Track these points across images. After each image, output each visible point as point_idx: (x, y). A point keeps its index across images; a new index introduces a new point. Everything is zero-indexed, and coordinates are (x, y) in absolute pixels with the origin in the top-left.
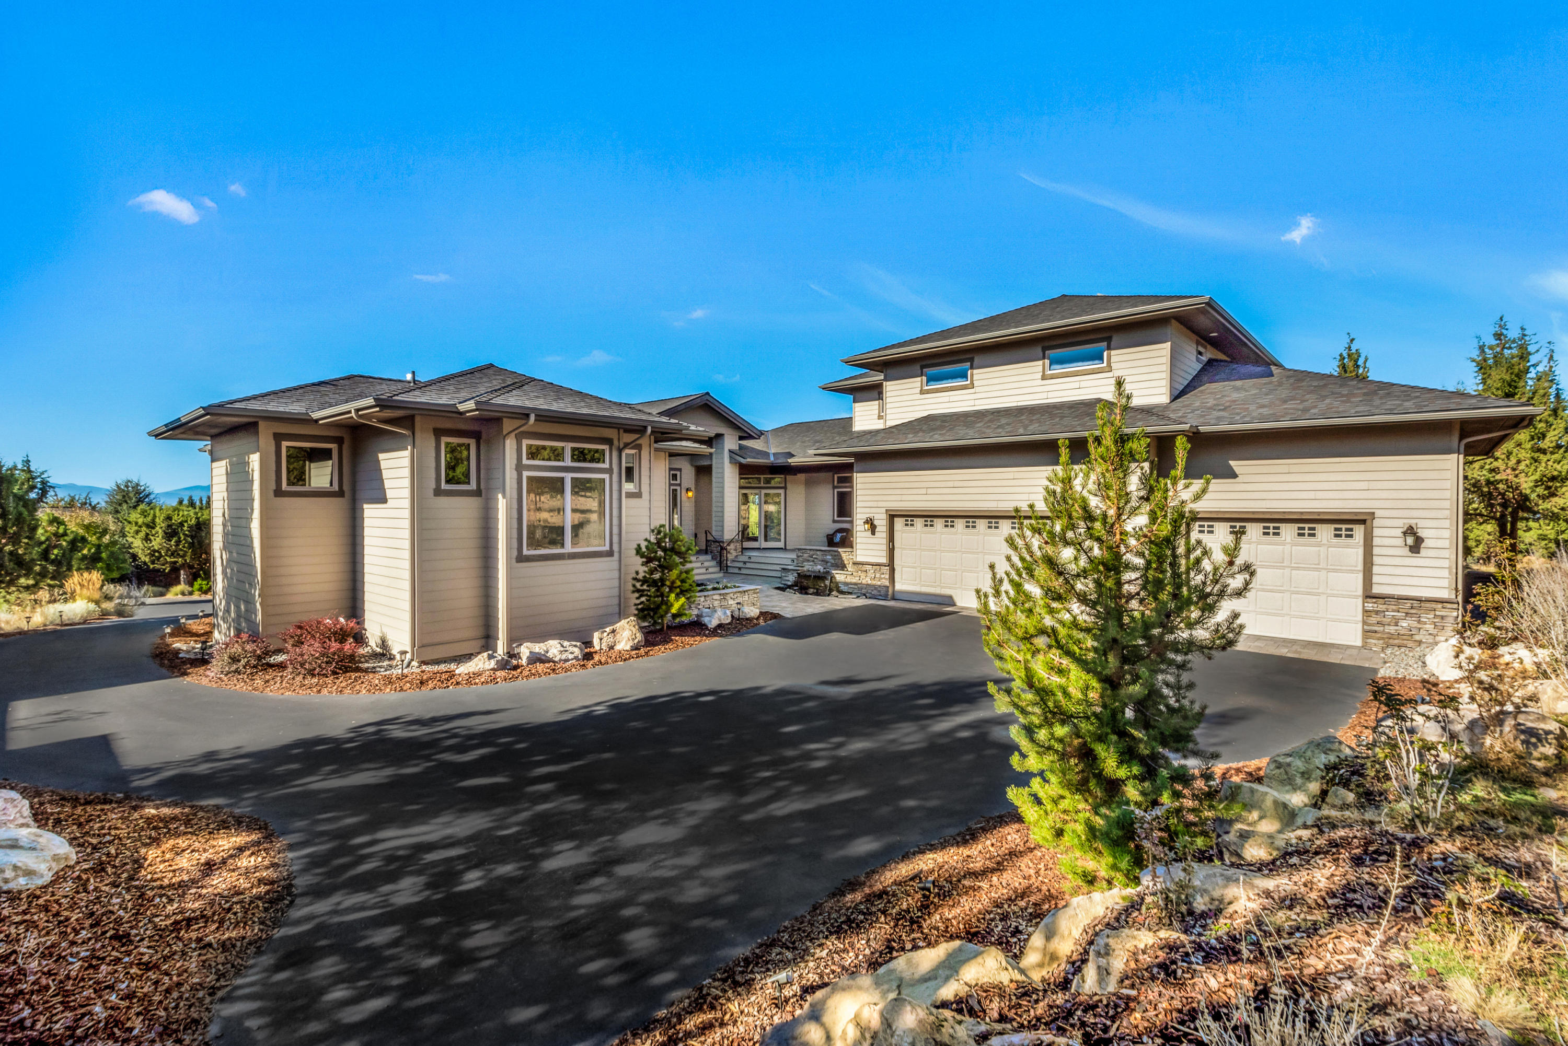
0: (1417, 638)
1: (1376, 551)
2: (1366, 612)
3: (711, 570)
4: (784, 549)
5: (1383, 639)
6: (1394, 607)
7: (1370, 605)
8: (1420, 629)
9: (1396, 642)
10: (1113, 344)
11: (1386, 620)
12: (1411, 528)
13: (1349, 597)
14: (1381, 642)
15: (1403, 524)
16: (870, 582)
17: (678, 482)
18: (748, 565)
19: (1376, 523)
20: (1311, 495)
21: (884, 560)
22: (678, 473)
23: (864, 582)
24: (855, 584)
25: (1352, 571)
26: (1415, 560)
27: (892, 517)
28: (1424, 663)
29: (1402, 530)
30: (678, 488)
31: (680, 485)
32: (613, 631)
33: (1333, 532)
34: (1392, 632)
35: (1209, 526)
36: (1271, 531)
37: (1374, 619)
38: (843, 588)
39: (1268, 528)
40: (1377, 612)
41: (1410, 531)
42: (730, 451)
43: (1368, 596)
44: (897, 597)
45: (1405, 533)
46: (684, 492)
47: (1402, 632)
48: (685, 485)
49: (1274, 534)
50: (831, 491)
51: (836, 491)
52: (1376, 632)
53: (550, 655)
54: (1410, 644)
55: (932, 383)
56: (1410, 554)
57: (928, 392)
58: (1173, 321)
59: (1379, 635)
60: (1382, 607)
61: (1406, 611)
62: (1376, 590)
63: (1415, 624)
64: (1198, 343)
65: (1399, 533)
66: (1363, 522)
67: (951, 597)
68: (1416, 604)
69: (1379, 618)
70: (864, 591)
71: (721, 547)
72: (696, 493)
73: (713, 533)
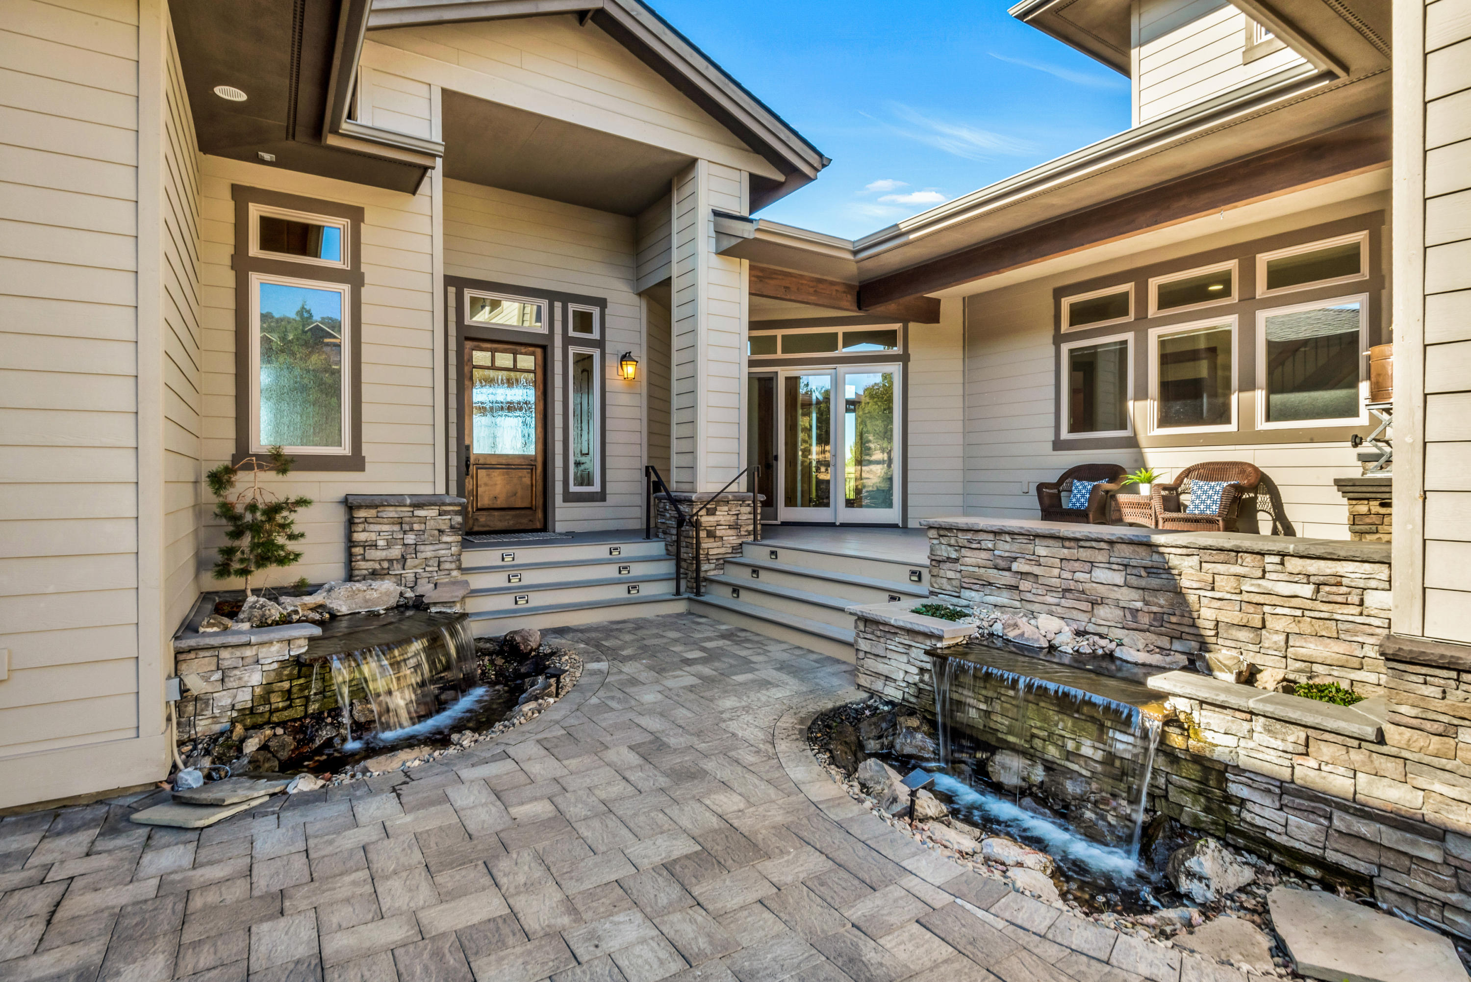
3: (647, 590)
4: (901, 528)
17: (596, 335)
18: (767, 581)
22: (596, 311)
30: (596, 353)
31: (600, 344)
46: (612, 363)
48: (615, 344)
50: (1052, 349)
51: (1065, 348)
71: (681, 521)
72: (650, 372)
73: (669, 481)
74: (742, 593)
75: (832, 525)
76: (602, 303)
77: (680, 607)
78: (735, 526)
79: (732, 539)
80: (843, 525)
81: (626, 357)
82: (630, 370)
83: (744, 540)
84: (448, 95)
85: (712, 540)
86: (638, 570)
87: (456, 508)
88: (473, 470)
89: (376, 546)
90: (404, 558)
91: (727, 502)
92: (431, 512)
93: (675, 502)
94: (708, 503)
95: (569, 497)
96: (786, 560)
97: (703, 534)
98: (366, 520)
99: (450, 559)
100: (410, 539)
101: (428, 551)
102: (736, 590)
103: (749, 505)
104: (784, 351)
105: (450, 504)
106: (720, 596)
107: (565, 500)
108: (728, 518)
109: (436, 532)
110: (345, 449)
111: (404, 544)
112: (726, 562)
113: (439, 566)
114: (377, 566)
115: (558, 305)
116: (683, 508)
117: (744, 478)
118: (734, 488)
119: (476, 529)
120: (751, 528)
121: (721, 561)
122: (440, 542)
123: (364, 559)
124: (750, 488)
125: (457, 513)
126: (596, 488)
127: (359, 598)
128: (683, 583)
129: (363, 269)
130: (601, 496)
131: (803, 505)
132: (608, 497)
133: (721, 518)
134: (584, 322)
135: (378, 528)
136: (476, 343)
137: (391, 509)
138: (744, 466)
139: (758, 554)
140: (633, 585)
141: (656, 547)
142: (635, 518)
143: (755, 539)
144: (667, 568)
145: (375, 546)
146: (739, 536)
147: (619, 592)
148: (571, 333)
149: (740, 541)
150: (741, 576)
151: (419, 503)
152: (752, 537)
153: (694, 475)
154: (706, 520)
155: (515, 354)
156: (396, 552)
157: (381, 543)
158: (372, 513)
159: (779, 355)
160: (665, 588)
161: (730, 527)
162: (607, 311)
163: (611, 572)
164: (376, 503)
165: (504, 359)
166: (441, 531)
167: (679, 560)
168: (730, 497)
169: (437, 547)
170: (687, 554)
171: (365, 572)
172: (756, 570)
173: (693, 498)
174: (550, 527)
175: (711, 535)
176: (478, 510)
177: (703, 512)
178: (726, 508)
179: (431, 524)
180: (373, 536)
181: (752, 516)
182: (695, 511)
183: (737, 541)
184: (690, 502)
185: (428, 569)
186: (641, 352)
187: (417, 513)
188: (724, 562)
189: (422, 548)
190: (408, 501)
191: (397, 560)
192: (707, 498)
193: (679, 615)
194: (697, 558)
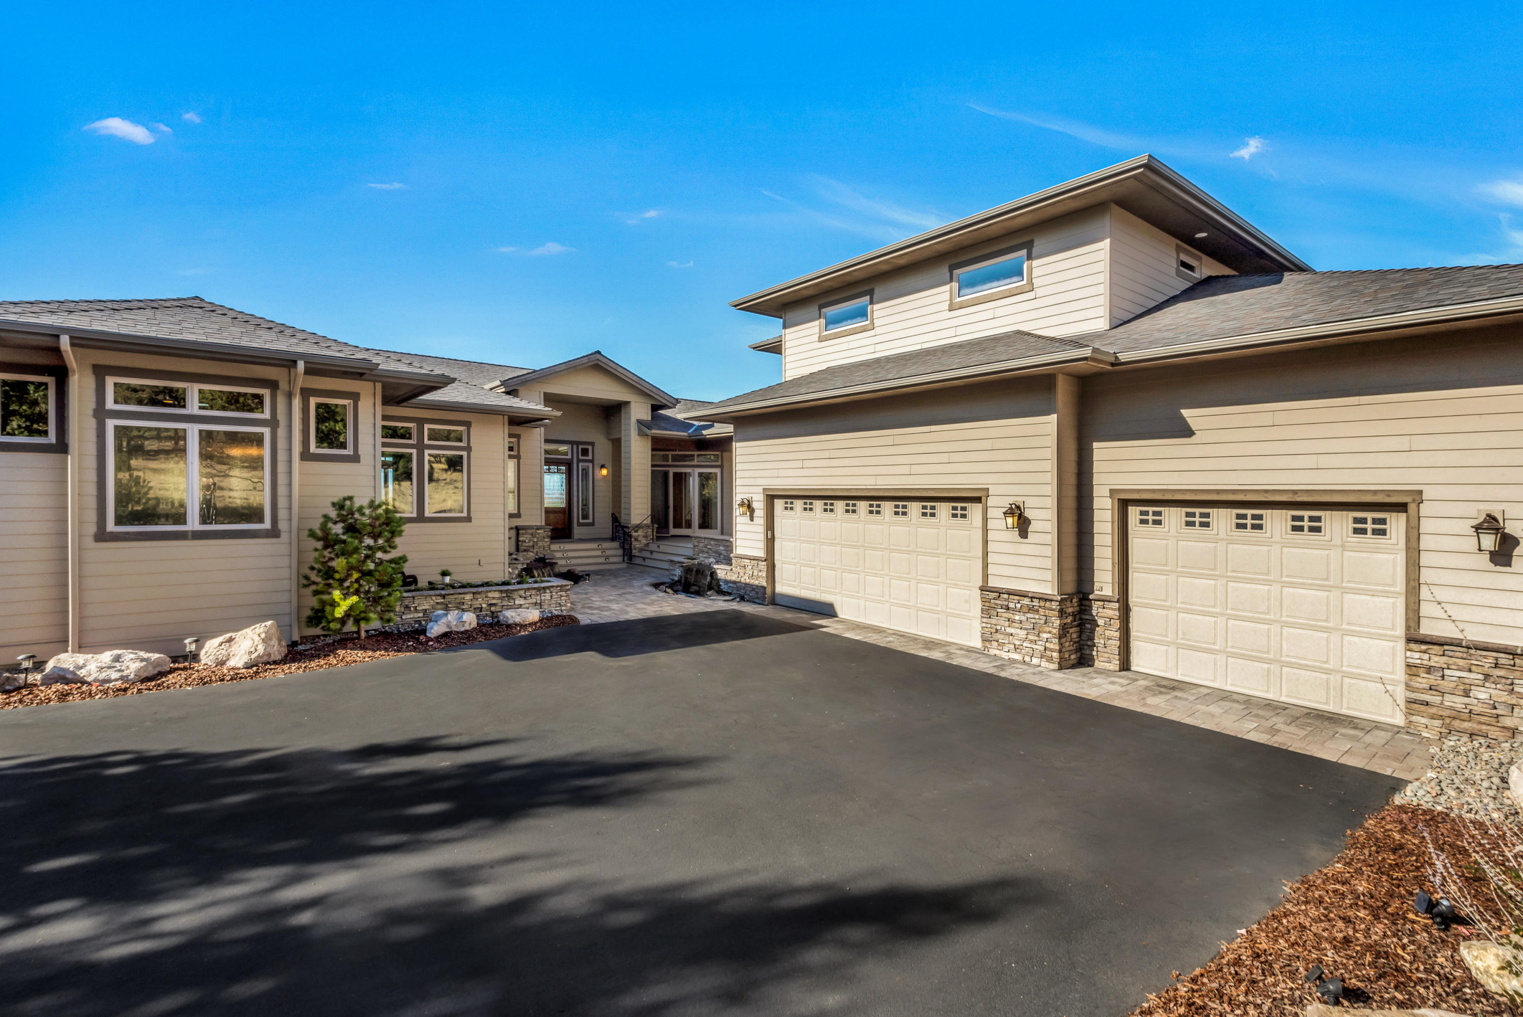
0: (1508, 722)
1: (1425, 559)
2: (1411, 669)
3: (612, 560)
5: (1441, 717)
6: (1461, 662)
7: (1417, 655)
8: (1513, 707)
9: (1466, 725)
10: (1035, 251)
11: (1445, 685)
12: (1491, 518)
13: (1381, 637)
14: (1437, 723)
15: (1477, 513)
16: (748, 581)
17: (590, 457)
18: (655, 556)
19: (1425, 509)
20: (1311, 461)
21: (761, 554)
22: (590, 448)
23: (743, 580)
24: (735, 582)
25: (1386, 594)
26: (1502, 578)
27: (771, 498)
28: (1504, 780)
29: (1475, 522)
30: (590, 465)
31: (592, 461)
32: (230, 640)
33: (1351, 525)
34: (1459, 706)
35: (1155, 514)
36: (1249, 522)
37: (1423, 681)
38: (724, 587)
39: (1244, 517)
40: (1429, 670)
41: (1490, 524)
42: (639, 422)
43: (1414, 639)
44: (778, 601)
45: (1478, 528)
46: (597, 469)
47: (1478, 709)
48: (598, 461)
49: (1254, 527)
52: (1427, 704)
53: (82, 673)
54: (1494, 732)
55: (831, 326)
56: (1492, 566)
57: (827, 338)
58: (1115, 208)
59: (1433, 710)
60: (1437, 661)
61: (1486, 670)
62: (1427, 629)
63: (1504, 697)
64: (1178, 249)
65: (1466, 527)
66: (1401, 507)
67: (831, 606)
68: (1504, 659)
69: (1433, 679)
70: (742, 592)
71: (625, 533)
72: (613, 471)
73: (620, 517)
74: (646, 560)
76: (592, 444)
77: (624, 565)
78: (646, 537)
79: (644, 541)
81: (603, 466)
82: (604, 472)
83: (649, 541)
84: (545, 394)
86: (608, 553)
87: (548, 529)
90: (533, 546)
91: (642, 528)
92: (541, 531)
93: (623, 527)
94: (635, 527)
95: (579, 524)
96: (662, 549)
97: (633, 539)
98: (523, 534)
99: (547, 546)
100: (535, 540)
101: (540, 544)
102: (644, 559)
103: (651, 529)
104: (672, 461)
106: (639, 561)
108: (643, 533)
109: (543, 537)
110: (516, 511)
111: (533, 542)
112: (642, 550)
114: (526, 548)
115: (575, 446)
116: (626, 530)
117: (649, 518)
118: (645, 522)
119: (555, 536)
120: (652, 536)
122: (544, 541)
123: (522, 546)
124: (652, 522)
125: (548, 531)
126: (590, 520)
128: (626, 558)
129: (521, 454)
130: (592, 524)
132: (597, 524)
133: (640, 533)
134: (585, 452)
135: (526, 536)
137: (530, 530)
138: (650, 513)
139: (653, 547)
140: (607, 558)
141: (616, 544)
142: (608, 533)
144: (620, 552)
145: (525, 542)
146: (647, 540)
147: (602, 560)
148: (580, 457)
149: (647, 542)
150: (646, 554)
151: (538, 528)
152: (652, 540)
153: (630, 517)
154: (634, 534)
155: (558, 466)
156: (531, 544)
157: (527, 541)
158: (524, 531)
159: (670, 462)
160: (620, 559)
161: (644, 537)
162: (595, 447)
163: (599, 553)
164: (525, 528)
165: (553, 468)
167: (624, 549)
168: (644, 525)
170: (627, 547)
171: (522, 550)
172: (652, 552)
173: (630, 527)
174: (572, 535)
175: (636, 540)
176: (553, 528)
177: (633, 531)
178: (642, 530)
179: (541, 535)
180: (525, 539)
181: (652, 533)
182: (630, 531)
184: (628, 528)
185: (543, 549)
186: (609, 464)
187: (538, 531)
188: (641, 550)
189: (539, 542)
190: (534, 527)
191: (531, 546)
193: (623, 568)
194: (630, 548)
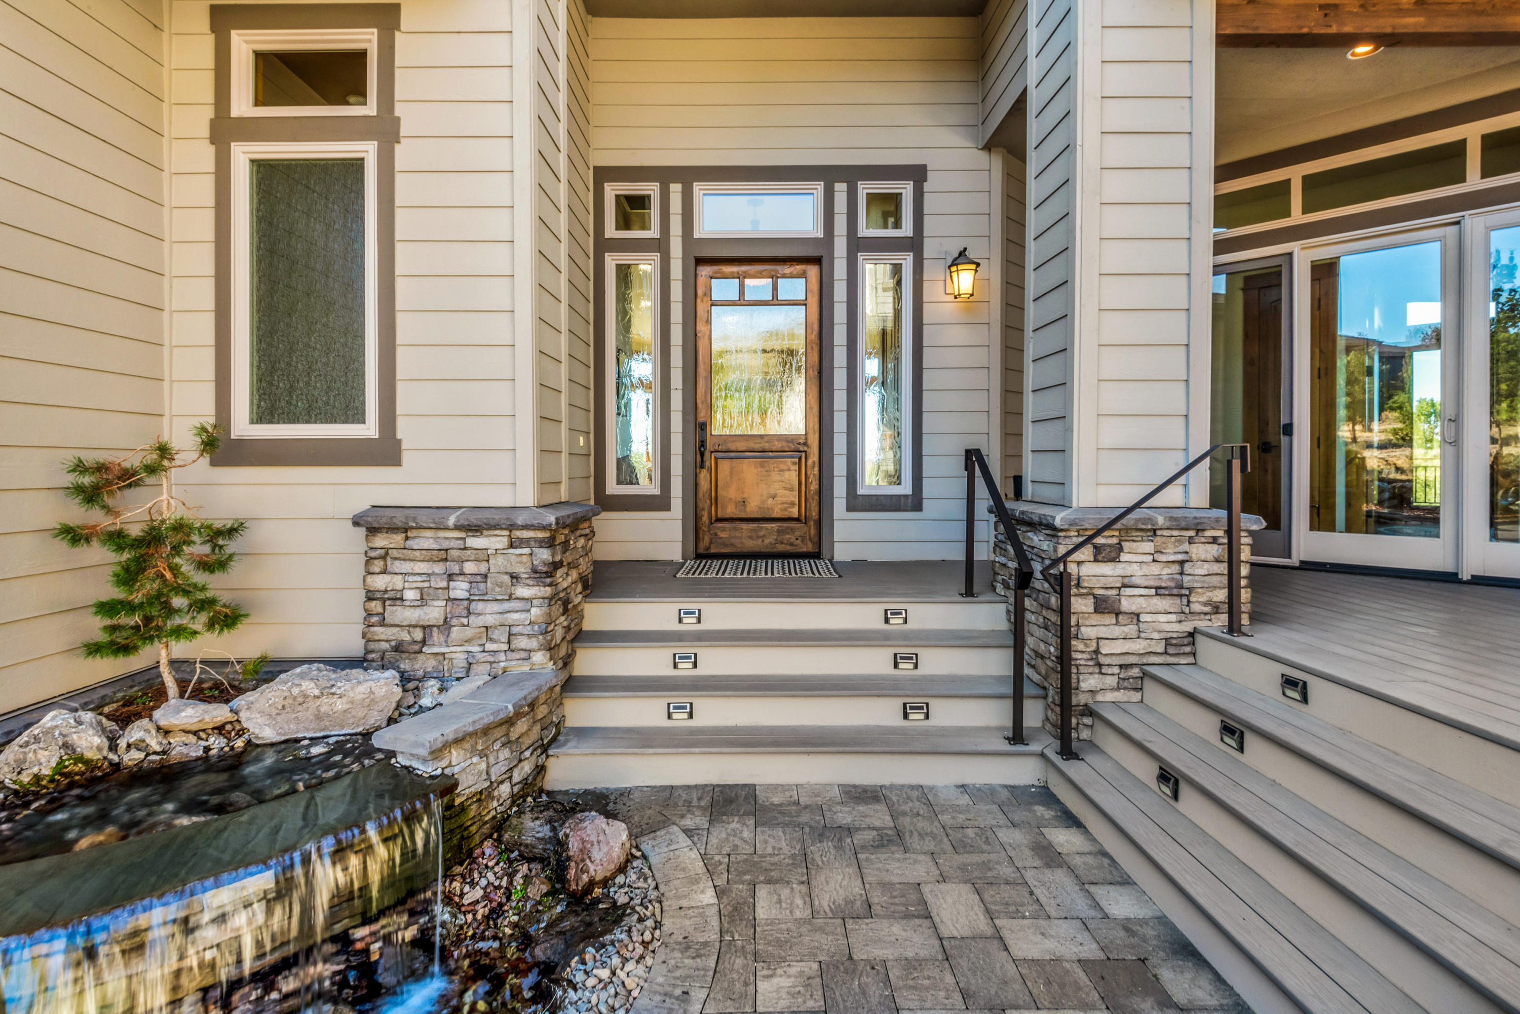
3: (948, 718)
17: (906, 230)
22: (907, 189)
30: (907, 261)
31: (915, 243)
48: (940, 240)
71: (1022, 572)
72: (1008, 284)
75: (1449, 578)
76: (917, 174)
77: (1021, 772)
78: (1174, 591)
79: (1165, 620)
80: (1479, 581)
81: (961, 258)
82: (965, 280)
83: (1202, 624)
85: (1110, 619)
86: (938, 665)
87: (540, 535)
88: (710, 461)
89: (402, 599)
90: (448, 624)
91: (1153, 532)
92: (494, 542)
94: (1099, 532)
95: (857, 505)
97: (1080, 605)
98: (389, 554)
99: (528, 630)
100: (460, 589)
101: (490, 614)
102: (1169, 776)
103: (1214, 540)
104: (1307, 208)
105: (526, 527)
107: (850, 508)
108: (1155, 569)
109: (507, 578)
110: (369, 429)
111: (449, 600)
112: (1149, 676)
113: (509, 642)
114: (406, 637)
115: (841, 189)
116: (1034, 542)
117: (1202, 475)
118: (1172, 496)
119: (713, 550)
120: (1221, 595)
121: (1135, 672)
122: (510, 598)
123: (383, 623)
124: (1219, 500)
125: (541, 543)
126: (905, 488)
127: (307, 714)
129: (399, 110)
130: (914, 503)
131: (1349, 529)
132: (925, 503)
133: (1134, 569)
134: (886, 210)
135: (406, 567)
136: (716, 268)
137: (429, 533)
138: (1202, 442)
139: (1243, 679)
140: (917, 700)
143: (1233, 627)
145: (398, 599)
146: (1184, 614)
147: (882, 715)
148: (864, 231)
149: (1188, 627)
150: (1188, 740)
151: (477, 523)
152: (1223, 619)
153: (1067, 468)
154: (1093, 573)
155: (774, 277)
156: (435, 612)
157: (410, 595)
158: (397, 539)
159: (1297, 218)
160: (986, 720)
161: (1161, 592)
162: (927, 187)
165: (758, 287)
166: (514, 577)
168: (1161, 521)
169: (507, 606)
171: (385, 646)
172: (1233, 729)
173: (1058, 522)
174: (825, 552)
175: (1105, 607)
176: (719, 520)
177: (1086, 553)
178: (1148, 547)
179: (498, 563)
180: (398, 582)
181: (1223, 568)
182: (1062, 550)
183: (1177, 628)
184: (1052, 530)
185: (490, 646)
186: (987, 247)
187: (475, 542)
188: (1141, 675)
189: (480, 606)
190: (451, 521)
191: (438, 627)
192: (1091, 524)
194: (1065, 659)
